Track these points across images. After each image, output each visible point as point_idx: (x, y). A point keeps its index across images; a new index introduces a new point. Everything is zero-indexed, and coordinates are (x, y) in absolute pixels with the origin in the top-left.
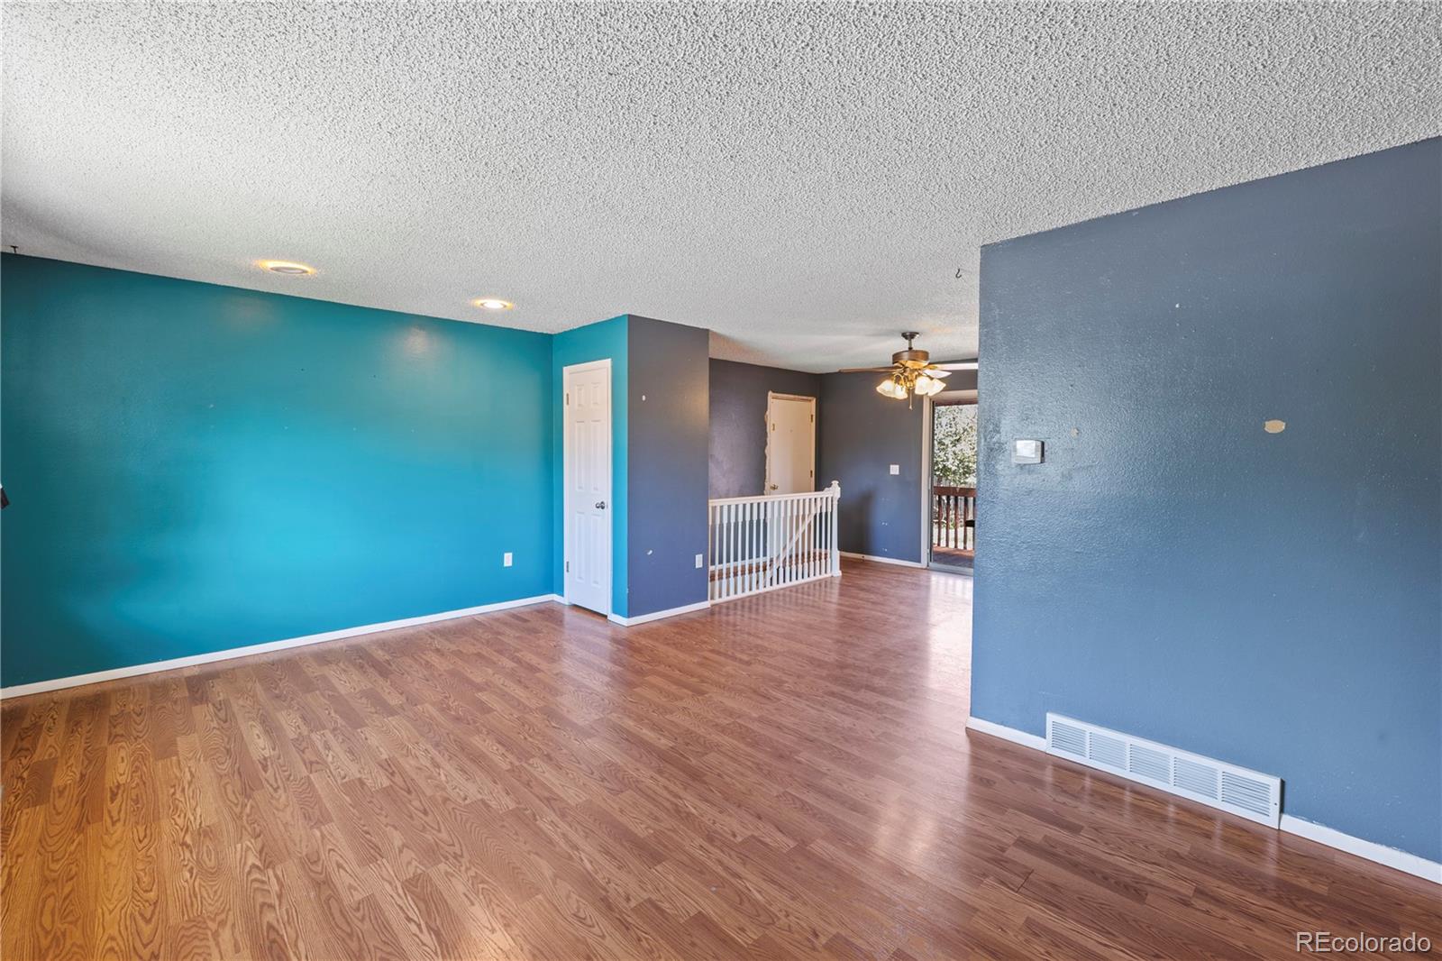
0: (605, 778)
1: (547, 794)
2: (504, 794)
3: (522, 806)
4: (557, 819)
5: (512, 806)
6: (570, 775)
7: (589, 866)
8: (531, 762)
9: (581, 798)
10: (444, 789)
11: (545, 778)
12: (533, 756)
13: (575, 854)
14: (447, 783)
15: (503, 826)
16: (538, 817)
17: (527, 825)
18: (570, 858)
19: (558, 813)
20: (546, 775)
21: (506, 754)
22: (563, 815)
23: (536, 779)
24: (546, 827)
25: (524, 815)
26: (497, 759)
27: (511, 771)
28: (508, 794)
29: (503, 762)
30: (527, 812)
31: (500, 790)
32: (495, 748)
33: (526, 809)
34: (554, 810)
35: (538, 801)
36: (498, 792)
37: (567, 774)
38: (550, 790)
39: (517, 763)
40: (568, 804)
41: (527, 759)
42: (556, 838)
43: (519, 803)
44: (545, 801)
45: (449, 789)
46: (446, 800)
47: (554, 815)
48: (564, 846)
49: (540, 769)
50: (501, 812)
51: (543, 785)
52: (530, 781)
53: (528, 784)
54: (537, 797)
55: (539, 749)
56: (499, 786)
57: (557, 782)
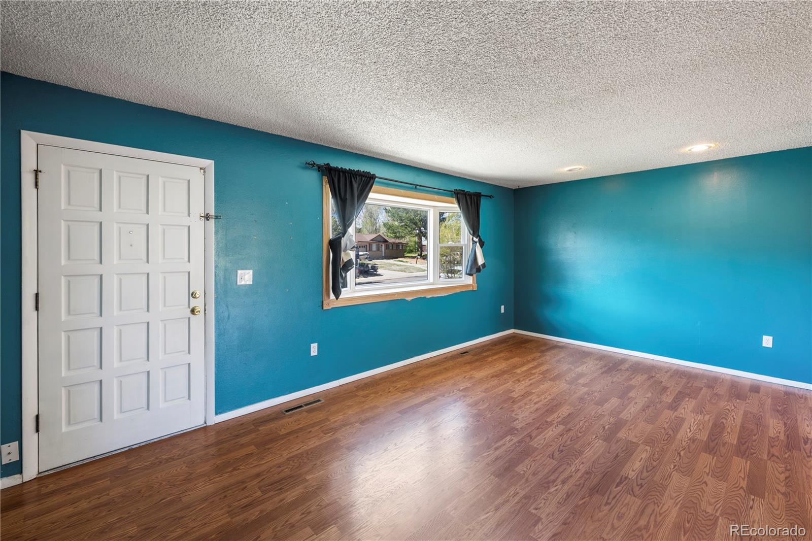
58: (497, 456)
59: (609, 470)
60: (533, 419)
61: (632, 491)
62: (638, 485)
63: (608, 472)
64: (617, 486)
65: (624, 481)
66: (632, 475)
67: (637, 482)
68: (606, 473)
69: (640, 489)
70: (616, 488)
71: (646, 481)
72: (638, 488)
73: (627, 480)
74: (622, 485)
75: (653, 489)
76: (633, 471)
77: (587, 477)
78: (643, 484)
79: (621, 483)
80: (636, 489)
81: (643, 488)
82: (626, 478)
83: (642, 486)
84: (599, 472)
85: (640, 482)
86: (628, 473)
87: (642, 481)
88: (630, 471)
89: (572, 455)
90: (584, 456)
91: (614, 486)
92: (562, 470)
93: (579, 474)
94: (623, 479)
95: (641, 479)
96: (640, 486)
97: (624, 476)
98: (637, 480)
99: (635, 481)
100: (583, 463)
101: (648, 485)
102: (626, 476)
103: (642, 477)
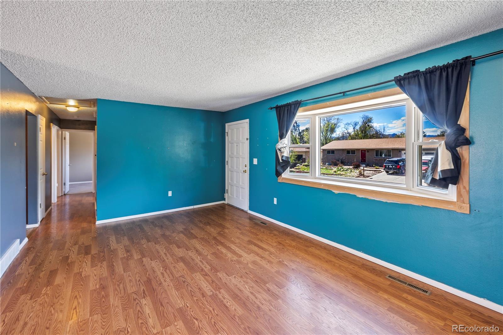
0: (183, 282)
1: (206, 277)
2: (222, 278)
3: (215, 273)
4: (204, 268)
5: (218, 273)
6: (196, 284)
7: (199, 257)
8: (211, 293)
9: (195, 275)
10: (244, 281)
11: (206, 284)
12: (210, 296)
13: (201, 260)
14: (244, 284)
15: (221, 267)
16: (210, 269)
17: (213, 267)
18: (203, 259)
19: (204, 270)
20: (205, 286)
21: (223, 299)
22: (202, 270)
23: (210, 284)
24: (208, 266)
25: (214, 270)
26: (227, 296)
27: (220, 288)
28: (220, 278)
29: (223, 294)
30: (213, 271)
31: (223, 280)
32: (229, 303)
33: (214, 272)
34: (205, 271)
35: (210, 275)
36: (224, 279)
37: (197, 285)
38: (205, 279)
39: (217, 292)
40: (200, 273)
41: (213, 294)
42: (206, 264)
43: (216, 274)
44: (207, 274)
45: (242, 281)
46: (241, 277)
47: (205, 270)
48: (204, 261)
49: (208, 288)
50: (222, 272)
51: (207, 281)
52: (212, 283)
53: (213, 281)
54: (210, 276)
55: (207, 302)
56: (224, 282)
57: (202, 282)
58: (195, 260)
59: (155, 294)
60: (226, 283)
61: (136, 294)
62: (136, 298)
63: (154, 292)
64: (144, 290)
65: (143, 295)
66: (144, 302)
67: (138, 300)
68: (154, 291)
69: (134, 298)
70: (143, 289)
71: (135, 304)
72: (135, 297)
73: (143, 296)
74: (142, 292)
75: (128, 303)
76: (145, 304)
77: (159, 283)
78: (134, 301)
79: (144, 293)
80: (135, 296)
81: (133, 299)
82: (144, 297)
83: (134, 300)
84: (157, 288)
85: (137, 301)
86: (146, 300)
87: (137, 303)
88: (146, 302)
89: (127, 303)
90: (173, 289)
91: (144, 289)
92: (170, 276)
93: (162, 280)
94: (145, 295)
95: (138, 303)
96: (135, 299)
97: (146, 297)
98: (139, 301)
99: (139, 300)
100: (168, 286)
101: (132, 303)
102: (145, 298)
103: (138, 304)
